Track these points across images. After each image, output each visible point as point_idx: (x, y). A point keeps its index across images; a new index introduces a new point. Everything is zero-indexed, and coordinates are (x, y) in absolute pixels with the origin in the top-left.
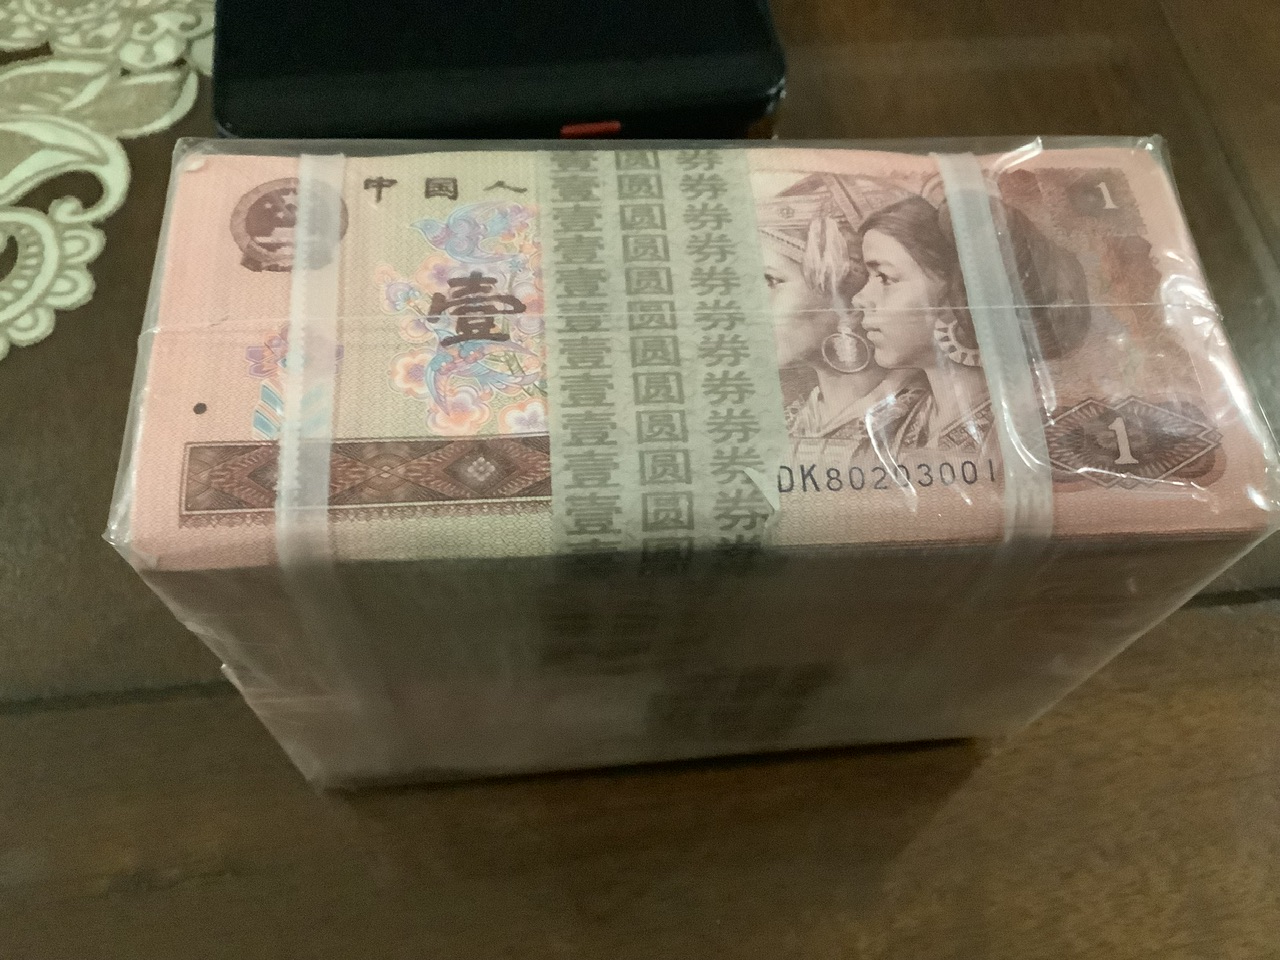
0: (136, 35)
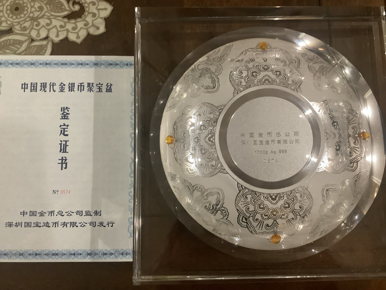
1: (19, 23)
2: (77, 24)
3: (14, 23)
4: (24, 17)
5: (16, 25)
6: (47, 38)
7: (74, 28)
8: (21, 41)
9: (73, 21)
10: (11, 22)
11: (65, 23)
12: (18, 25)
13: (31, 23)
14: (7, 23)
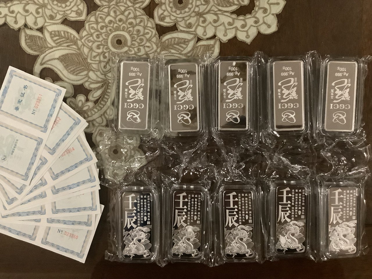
0: (201, 24)
1: (183, 18)
2: (247, 20)
3: (178, 19)
4: (189, 12)
5: (181, 21)
6: (214, 37)
7: (244, 26)
8: (186, 40)
9: (241, 17)
10: (176, 18)
11: (234, 19)
12: (182, 21)
13: (197, 19)
14: (171, 19)
